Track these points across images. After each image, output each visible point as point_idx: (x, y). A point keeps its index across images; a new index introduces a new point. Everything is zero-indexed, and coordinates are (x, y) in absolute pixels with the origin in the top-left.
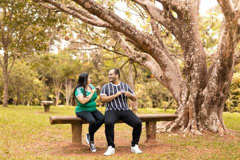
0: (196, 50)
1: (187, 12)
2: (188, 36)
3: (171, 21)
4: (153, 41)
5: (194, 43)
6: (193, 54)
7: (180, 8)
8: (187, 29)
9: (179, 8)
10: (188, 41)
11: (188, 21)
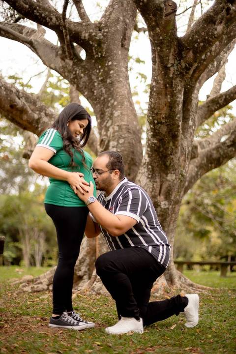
0: (116, 114)
1: (100, 43)
2: (104, 91)
3: (74, 64)
4: (39, 104)
5: (112, 101)
6: (112, 124)
7: (87, 35)
8: (102, 76)
9: (85, 35)
10: (104, 99)
11: (102, 60)
